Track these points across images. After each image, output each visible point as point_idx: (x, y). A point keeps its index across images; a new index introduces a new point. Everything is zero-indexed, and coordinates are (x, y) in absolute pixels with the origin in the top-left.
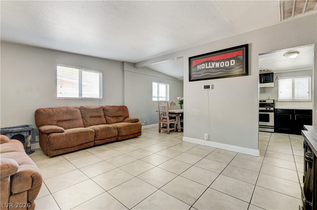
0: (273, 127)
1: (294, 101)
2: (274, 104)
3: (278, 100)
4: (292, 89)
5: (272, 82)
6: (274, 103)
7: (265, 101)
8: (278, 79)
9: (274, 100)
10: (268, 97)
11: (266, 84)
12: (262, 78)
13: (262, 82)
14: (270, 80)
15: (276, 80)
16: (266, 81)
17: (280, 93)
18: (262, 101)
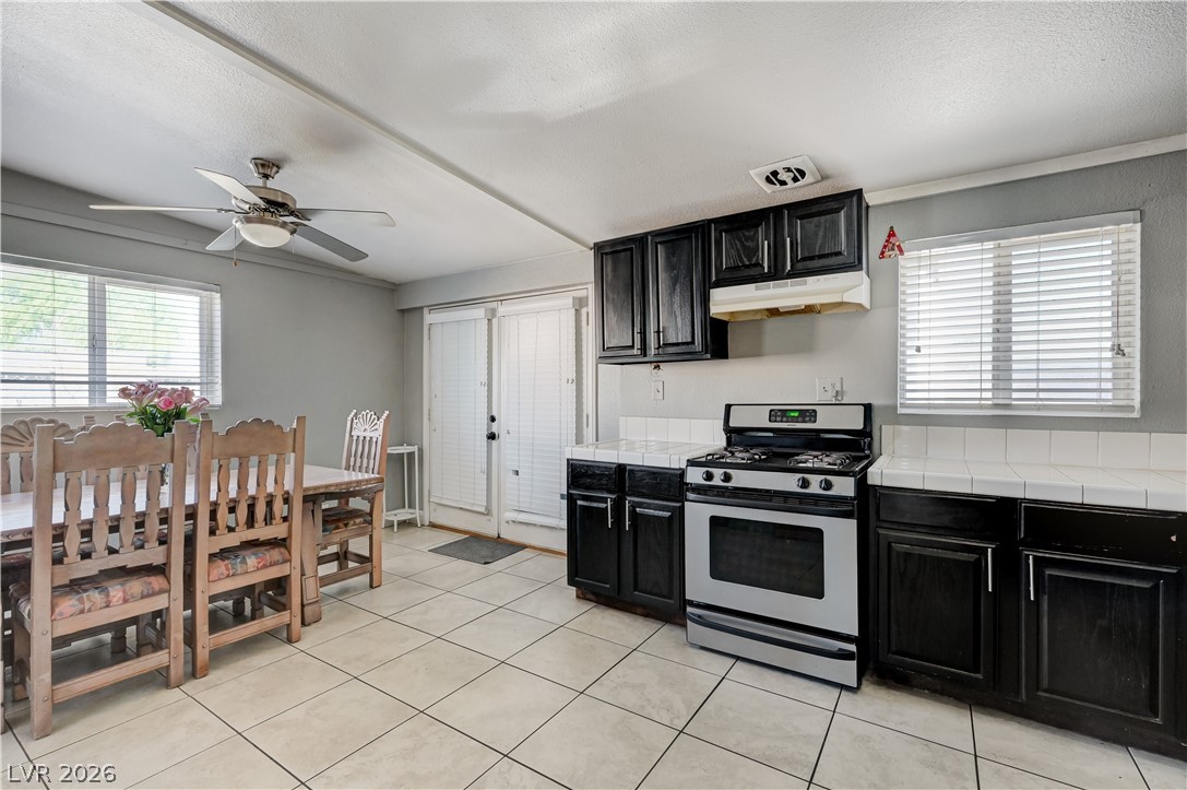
0: (852, 648)
1: (1005, 419)
2: (870, 435)
3: (901, 411)
4: (997, 312)
5: (854, 265)
6: (866, 433)
7: (808, 414)
8: (899, 246)
9: (868, 409)
10: (833, 385)
11: (810, 279)
12: (783, 235)
13: (789, 268)
14: (839, 253)
15: (882, 253)
16: (815, 261)
17: (914, 352)
18: (792, 414)
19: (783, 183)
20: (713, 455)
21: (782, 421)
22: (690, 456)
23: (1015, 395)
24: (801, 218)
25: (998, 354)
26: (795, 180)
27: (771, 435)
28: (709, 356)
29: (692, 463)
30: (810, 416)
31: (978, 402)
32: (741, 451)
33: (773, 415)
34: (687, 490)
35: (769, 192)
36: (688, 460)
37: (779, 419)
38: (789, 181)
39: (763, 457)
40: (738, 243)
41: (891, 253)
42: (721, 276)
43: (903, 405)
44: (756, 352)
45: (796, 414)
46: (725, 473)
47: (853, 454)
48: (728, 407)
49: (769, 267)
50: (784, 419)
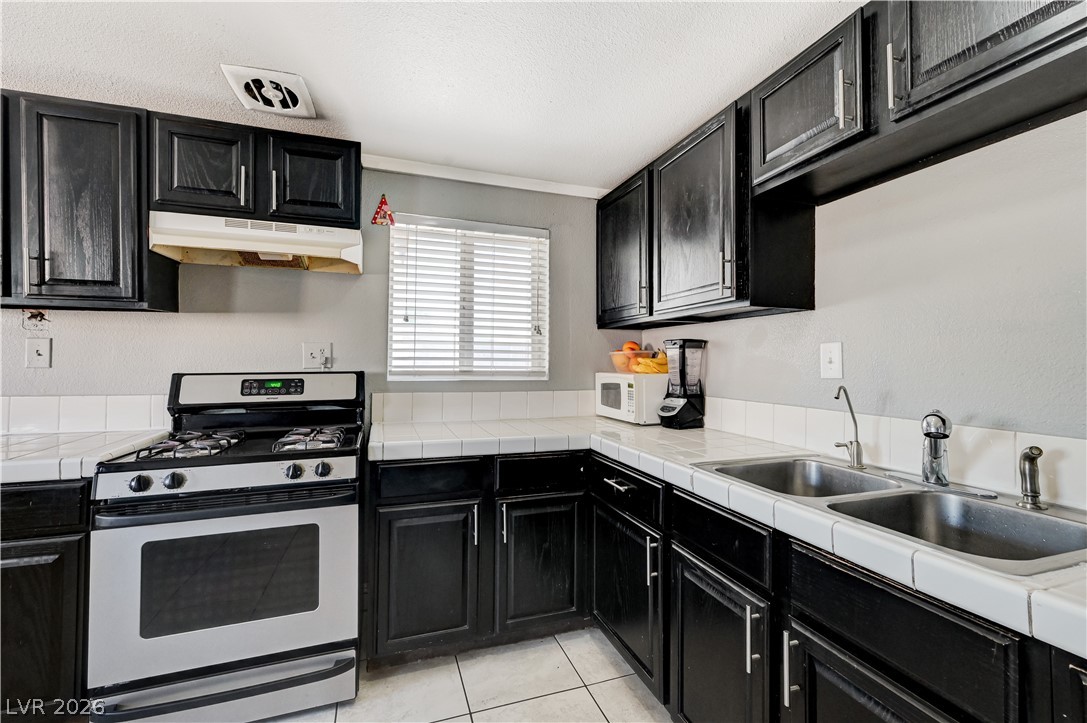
0: (352, 653)
2: (362, 404)
3: (390, 378)
5: (351, 221)
6: (358, 402)
7: (294, 384)
8: (390, 215)
9: (360, 376)
10: (323, 352)
11: (300, 227)
12: (267, 165)
13: (274, 208)
14: (335, 205)
15: (375, 219)
16: (306, 208)
17: (402, 321)
18: (273, 385)
19: (268, 102)
20: (150, 449)
21: (259, 394)
22: (104, 456)
23: (476, 363)
24: (291, 153)
25: (464, 328)
26: (284, 104)
27: (243, 411)
28: (145, 305)
29: (107, 467)
30: (296, 386)
31: (452, 369)
32: (198, 438)
33: (247, 387)
34: (98, 512)
35: (247, 107)
36: (100, 464)
37: (254, 391)
38: (276, 102)
39: (233, 441)
40: (199, 157)
41: (382, 220)
42: (169, 196)
43: (392, 373)
44: (223, 305)
45: (278, 385)
46: (173, 476)
47: (345, 426)
48: (177, 379)
49: (247, 201)
50: (263, 391)
